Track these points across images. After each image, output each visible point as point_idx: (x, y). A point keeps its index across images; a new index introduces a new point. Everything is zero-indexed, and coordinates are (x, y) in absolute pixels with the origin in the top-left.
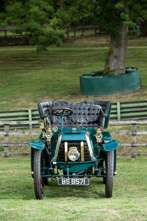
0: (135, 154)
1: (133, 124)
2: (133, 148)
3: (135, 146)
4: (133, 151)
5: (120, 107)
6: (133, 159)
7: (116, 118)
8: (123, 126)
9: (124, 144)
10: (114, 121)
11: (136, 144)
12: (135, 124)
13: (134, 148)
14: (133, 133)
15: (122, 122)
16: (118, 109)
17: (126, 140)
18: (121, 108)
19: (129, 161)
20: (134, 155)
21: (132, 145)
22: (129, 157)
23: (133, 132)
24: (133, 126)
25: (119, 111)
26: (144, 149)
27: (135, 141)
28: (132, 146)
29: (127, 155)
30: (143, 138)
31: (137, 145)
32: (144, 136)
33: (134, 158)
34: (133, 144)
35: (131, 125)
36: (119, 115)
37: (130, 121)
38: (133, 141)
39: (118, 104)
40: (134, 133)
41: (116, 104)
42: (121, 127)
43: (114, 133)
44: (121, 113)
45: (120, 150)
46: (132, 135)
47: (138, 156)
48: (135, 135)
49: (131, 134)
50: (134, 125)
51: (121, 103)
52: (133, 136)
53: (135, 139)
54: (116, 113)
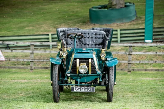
0: (131, 69)
1: (129, 46)
2: (129, 64)
3: (131, 63)
4: (129, 67)
6: (129, 73)
7: (117, 41)
8: (122, 48)
9: (122, 61)
10: (115, 44)
11: (131, 61)
12: (131, 46)
14: (129, 53)
15: (122, 45)
16: (118, 34)
17: (123, 58)
18: (121, 34)
19: (125, 74)
20: (130, 70)
22: (126, 71)
23: (129, 52)
25: (119, 36)
26: (138, 65)
27: (131, 59)
28: (129, 63)
29: (124, 70)
30: (137, 57)
31: (132, 62)
32: (138, 56)
33: (130, 72)
34: (129, 61)
35: (128, 47)
36: (119, 39)
37: (128, 44)
38: (129, 59)
39: (119, 30)
40: (130, 53)
41: (117, 31)
42: (120, 48)
43: (115, 53)
44: (121, 37)
45: (119, 66)
46: (129, 55)
48: (131, 54)
49: (128, 53)
51: (121, 30)
52: (130, 55)
54: (117, 38)
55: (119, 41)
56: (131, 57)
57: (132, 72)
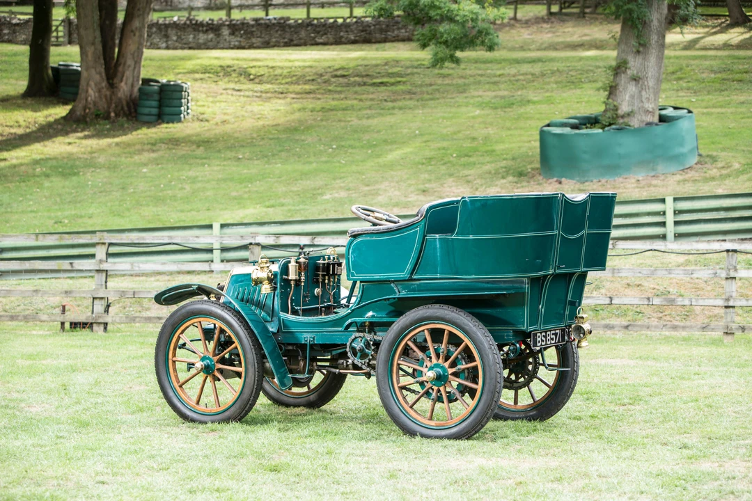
0: (734, 326)
1: (728, 251)
2: (728, 310)
3: (733, 307)
4: (729, 319)
5: (674, 208)
6: (728, 339)
7: (664, 237)
9: (706, 300)
10: (681, 244)
11: (735, 300)
12: (735, 251)
13: (731, 309)
14: (728, 274)
16: (667, 213)
17: (698, 293)
18: (677, 212)
19: (715, 342)
20: (731, 329)
21: (726, 305)
22: (718, 334)
23: (729, 270)
24: (728, 255)
25: (670, 219)
26: (747, 314)
27: (734, 294)
28: (727, 307)
29: (713, 330)
31: (737, 303)
33: (730, 337)
34: (727, 300)
35: (725, 253)
36: (670, 229)
37: (723, 243)
38: (728, 294)
39: (669, 200)
40: (732, 274)
41: (663, 201)
43: (681, 272)
44: (677, 223)
45: (686, 315)
46: (727, 278)
47: (740, 331)
48: (735, 278)
49: (724, 275)
50: (730, 253)
51: (675, 199)
52: (730, 281)
53: (734, 289)
54: (663, 224)
55: (670, 236)
56: (733, 287)
57: (738, 334)
